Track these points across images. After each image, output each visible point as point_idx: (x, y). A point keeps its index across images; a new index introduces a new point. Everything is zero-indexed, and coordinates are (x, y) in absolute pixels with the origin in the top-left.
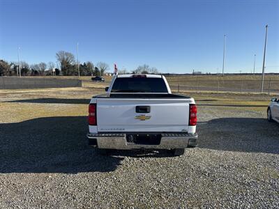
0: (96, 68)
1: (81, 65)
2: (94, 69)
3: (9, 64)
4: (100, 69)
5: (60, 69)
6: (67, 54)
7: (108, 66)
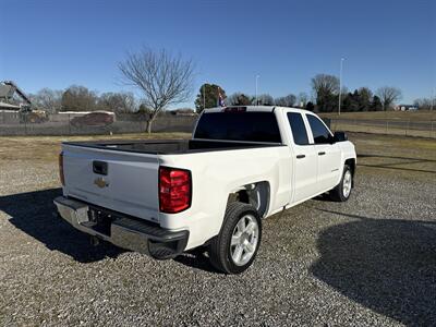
0: (376, 98)
1: (350, 94)
2: (371, 100)
3: (251, 98)
4: (382, 100)
5: (315, 102)
6: (328, 78)
7: (399, 93)
